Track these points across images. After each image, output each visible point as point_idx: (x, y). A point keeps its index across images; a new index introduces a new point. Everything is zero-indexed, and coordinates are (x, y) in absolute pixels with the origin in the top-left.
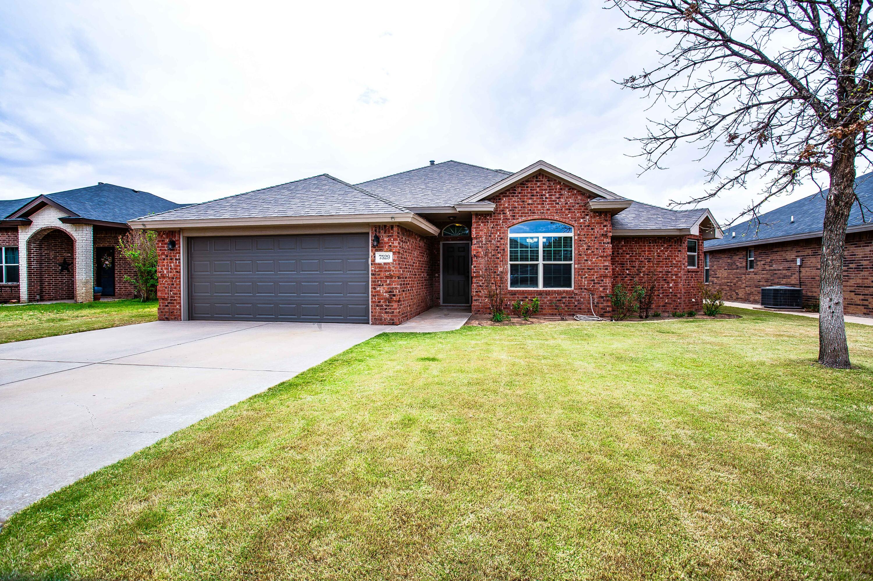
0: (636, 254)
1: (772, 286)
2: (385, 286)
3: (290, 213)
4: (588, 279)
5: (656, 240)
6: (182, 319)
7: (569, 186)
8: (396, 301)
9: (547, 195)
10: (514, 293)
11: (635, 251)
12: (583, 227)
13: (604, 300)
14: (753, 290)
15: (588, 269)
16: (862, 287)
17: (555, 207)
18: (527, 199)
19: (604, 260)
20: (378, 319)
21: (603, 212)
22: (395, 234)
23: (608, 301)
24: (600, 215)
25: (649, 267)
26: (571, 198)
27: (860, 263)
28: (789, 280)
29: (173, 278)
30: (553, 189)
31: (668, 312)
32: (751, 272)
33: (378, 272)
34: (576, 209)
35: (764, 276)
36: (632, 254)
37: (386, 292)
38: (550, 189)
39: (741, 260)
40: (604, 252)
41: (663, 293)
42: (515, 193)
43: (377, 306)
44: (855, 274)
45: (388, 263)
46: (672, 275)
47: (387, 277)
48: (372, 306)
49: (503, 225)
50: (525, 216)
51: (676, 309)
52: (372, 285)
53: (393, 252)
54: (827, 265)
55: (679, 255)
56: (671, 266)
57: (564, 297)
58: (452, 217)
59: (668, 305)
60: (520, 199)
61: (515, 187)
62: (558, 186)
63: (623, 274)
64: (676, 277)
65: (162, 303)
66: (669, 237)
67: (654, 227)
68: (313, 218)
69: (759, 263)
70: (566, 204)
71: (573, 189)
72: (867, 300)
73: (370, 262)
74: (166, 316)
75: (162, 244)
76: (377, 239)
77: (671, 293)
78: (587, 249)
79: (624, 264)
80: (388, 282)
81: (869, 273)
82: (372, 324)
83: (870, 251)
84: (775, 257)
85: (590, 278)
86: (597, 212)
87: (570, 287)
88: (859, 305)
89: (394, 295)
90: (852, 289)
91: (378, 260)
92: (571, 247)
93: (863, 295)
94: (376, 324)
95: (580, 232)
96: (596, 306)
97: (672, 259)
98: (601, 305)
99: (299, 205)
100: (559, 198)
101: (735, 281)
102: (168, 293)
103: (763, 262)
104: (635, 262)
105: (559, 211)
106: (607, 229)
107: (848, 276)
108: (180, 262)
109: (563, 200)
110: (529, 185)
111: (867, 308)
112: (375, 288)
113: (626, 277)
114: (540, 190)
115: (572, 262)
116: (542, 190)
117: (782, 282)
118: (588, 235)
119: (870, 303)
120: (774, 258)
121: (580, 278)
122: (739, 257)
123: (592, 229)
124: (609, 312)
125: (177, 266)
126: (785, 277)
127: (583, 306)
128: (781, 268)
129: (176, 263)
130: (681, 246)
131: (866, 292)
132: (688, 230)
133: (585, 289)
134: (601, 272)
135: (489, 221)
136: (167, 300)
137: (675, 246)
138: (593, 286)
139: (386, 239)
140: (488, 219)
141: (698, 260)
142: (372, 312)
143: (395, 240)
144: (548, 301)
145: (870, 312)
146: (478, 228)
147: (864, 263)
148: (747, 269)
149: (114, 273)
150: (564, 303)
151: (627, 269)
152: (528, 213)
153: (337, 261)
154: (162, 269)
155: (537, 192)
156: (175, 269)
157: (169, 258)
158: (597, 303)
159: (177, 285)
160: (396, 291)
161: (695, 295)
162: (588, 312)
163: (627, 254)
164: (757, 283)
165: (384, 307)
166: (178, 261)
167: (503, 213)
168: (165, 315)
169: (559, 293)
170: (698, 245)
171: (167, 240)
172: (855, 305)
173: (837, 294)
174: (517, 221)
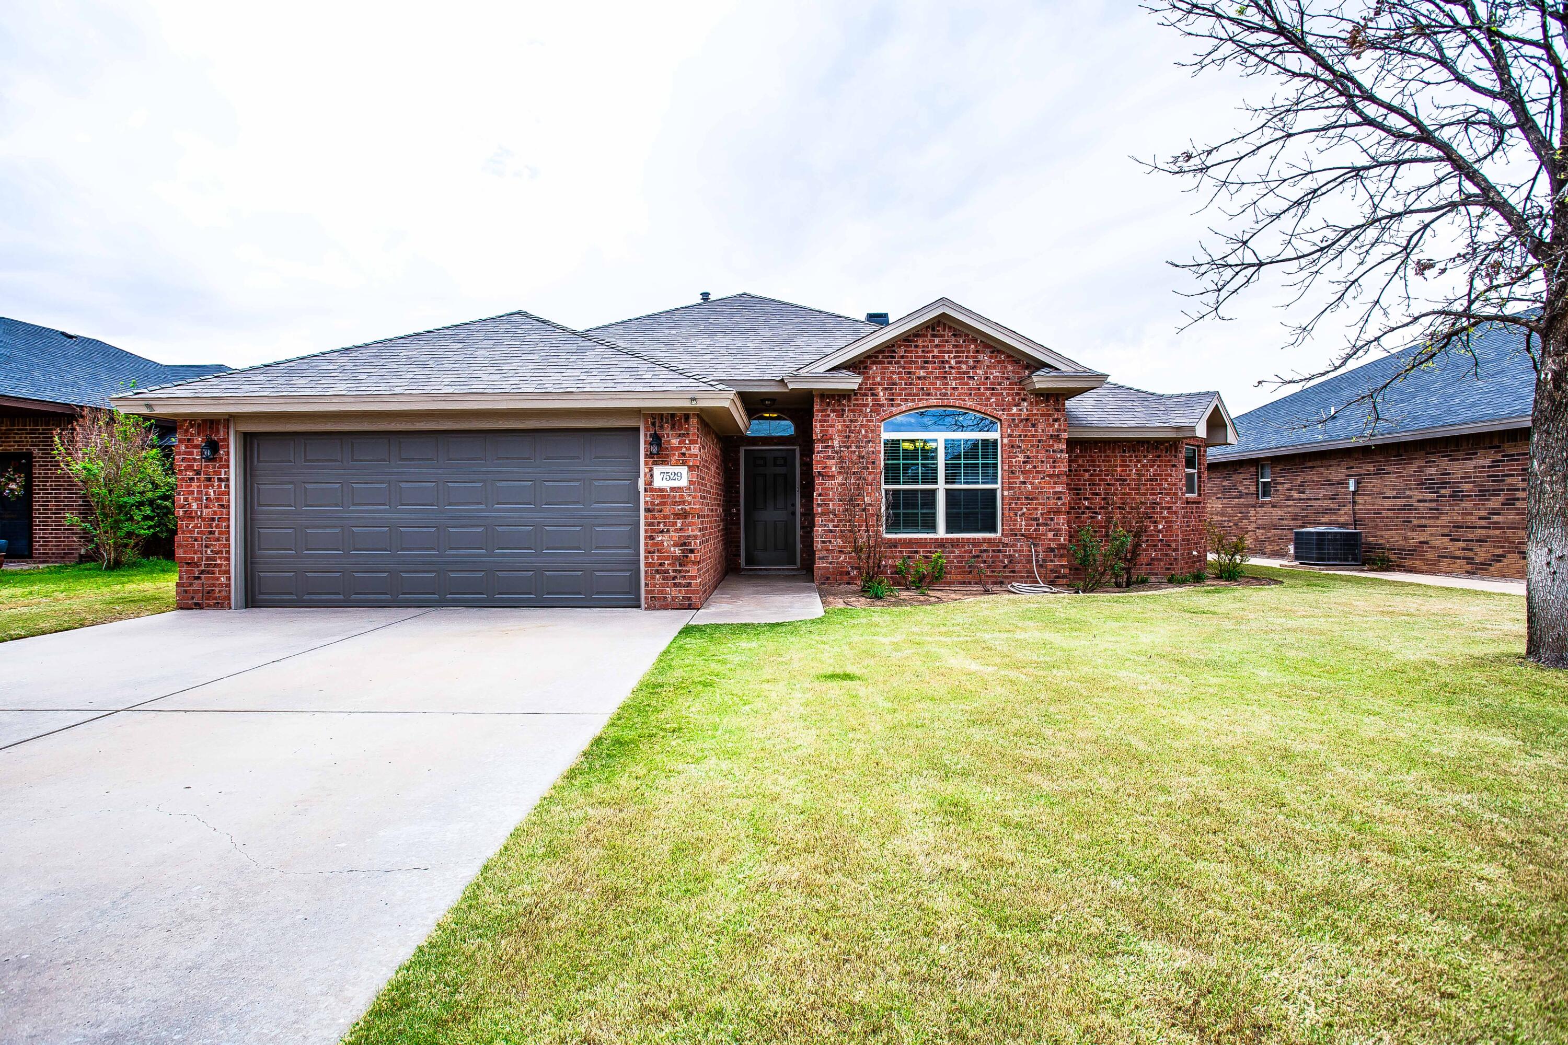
0: (1101, 471)
1: (1304, 527)
2: (672, 533)
3: (478, 387)
4: (1026, 516)
5: (1134, 446)
6: (233, 605)
7: (991, 347)
8: (694, 563)
9: (953, 362)
10: (894, 544)
11: (1099, 466)
12: (1017, 422)
13: (1055, 556)
14: (1269, 534)
15: (1027, 498)
16: (1462, 527)
17: (967, 384)
18: (916, 368)
19: (1055, 483)
20: (659, 599)
21: (1052, 395)
22: (693, 430)
23: (1062, 556)
24: (1047, 400)
25: (1123, 494)
26: (994, 367)
27: (1458, 487)
28: (1334, 516)
29: (213, 520)
30: (963, 352)
31: (1157, 574)
32: (1265, 502)
33: (658, 505)
34: (1005, 389)
35: (1289, 509)
36: (1095, 471)
37: (675, 545)
38: (957, 352)
39: (1248, 482)
40: (1054, 467)
41: (1147, 541)
42: (893, 357)
43: (658, 572)
44: (1450, 505)
45: (679, 488)
46: (1162, 508)
47: (677, 516)
48: (646, 572)
49: (871, 416)
50: (913, 400)
51: (1168, 569)
52: (646, 531)
53: (689, 467)
54: (1541, 492)
55: (1174, 474)
56: (1159, 493)
57: (985, 551)
58: (768, 400)
59: (1156, 562)
60: (904, 368)
61: (893, 346)
62: (973, 346)
63: (1079, 508)
64: (1168, 513)
65: (187, 572)
66: (1156, 442)
67: (1132, 424)
68: (530, 397)
69: (1279, 487)
70: (987, 378)
71: (999, 351)
72: (1472, 550)
73: (642, 487)
74: (195, 600)
75: (187, 447)
76: (656, 439)
77: (1161, 540)
78: (1024, 462)
79: (1080, 489)
80: (679, 525)
81: (1475, 505)
82: (646, 609)
83: (1475, 467)
84: (1308, 476)
85: (1030, 514)
86: (1042, 395)
87: (994, 530)
88: (1459, 558)
89: (692, 551)
90: (1446, 531)
91: (658, 483)
92: (996, 458)
93: (1464, 541)
94: (654, 608)
95: (1012, 430)
96: (1041, 566)
97: (1161, 480)
98: (1050, 565)
99: (492, 370)
100: (974, 368)
101: (1236, 518)
102: (201, 552)
103: (1286, 486)
104: (1099, 485)
105: (975, 392)
106: (1060, 425)
107: (1438, 509)
108: (227, 486)
109: (980, 372)
110: (920, 343)
111: (1472, 564)
112: (652, 538)
113: (1083, 513)
114: (940, 352)
115: (998, 486)
116: (944, 352)
117: (1323, 520)
118: (1026, 436)
119: (1476, 554)
120: (1307, 478)
121: (1012, 516)
122: (1242, 476)
123: (1033, 426)
124: (1064, 577)
125: (223, 493)
126: (1328, 510)
127: (1018, 567)
128: (1320, 496)
129: (220, 486)
130: (1175, 457)
131: (1470, 536)
132: (1193, 429)
133: (1022, 535)
134: (1050, 504)
135: (847, 409)
136: (197, 565)
137: (1166, 456)
138: (1035, 530)
139: (675, 441)
140: (844, 405)
141: (1199, 482)
142: (646, 585)
143: (692, 442)
144: (956, 557)
145: (1476, 569)
146: (825, 421)
147: (1466, 487)
148: (1258, 498)
149: (30, 509)
150: (985, 562)
151: (1086, 499)
152: (918, 395)
153: (572, 483)
154: (186, 500)
155: (933, 357)
156: (218, 499)
157: (203, 476)
158: (1044, 561)
159: (221, 533)
160: (695, 543)
161: (1196, 544)
162: (1028, 577)
163: (1084, 471)
164: (1276, 522)
165: (672, 574)
166: (223, 484)
167: (873, 395)
168: (193, 598)
169: (976, 543)
170: (1199, 456)
171: (199, 440)
172: (1452, 557)
173: (1561, 541)
174: (899, 409)
